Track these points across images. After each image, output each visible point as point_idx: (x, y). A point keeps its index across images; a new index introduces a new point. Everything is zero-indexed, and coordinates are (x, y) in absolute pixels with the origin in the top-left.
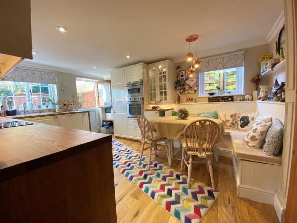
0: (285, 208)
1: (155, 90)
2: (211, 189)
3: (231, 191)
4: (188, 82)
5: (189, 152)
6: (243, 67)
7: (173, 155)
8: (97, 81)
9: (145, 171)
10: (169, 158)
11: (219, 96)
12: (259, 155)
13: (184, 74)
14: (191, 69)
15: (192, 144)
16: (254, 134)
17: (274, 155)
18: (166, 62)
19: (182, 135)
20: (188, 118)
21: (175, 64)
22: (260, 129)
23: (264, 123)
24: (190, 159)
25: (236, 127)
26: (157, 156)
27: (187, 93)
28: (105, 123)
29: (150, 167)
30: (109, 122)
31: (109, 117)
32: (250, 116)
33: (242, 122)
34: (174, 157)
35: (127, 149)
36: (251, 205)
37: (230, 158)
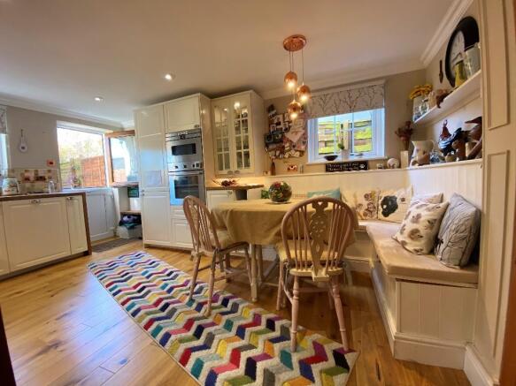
0: (497, 381)
1: (227, 149)
2: (341, 346)
3: (379, 346)
4: (288, 135)
5: (294, 271)
6: (383, 110)
7: (262, 276)
8: (108, 131)
9: (199, 319)
10: (252, 284)
11: (344, 160)
12: (433, 268)
13: (281, 120)
14: (294, 102)
15: (298, 251)
16: (415, 226)
17: (462, 266)
18: (247, 94)
19: (278, 234)
20: (291, 200)
21: (265, 102)
22: (426, 215)
23: (431, 205)
24: (295, 285)
25: (375, 216)
26: (229, 281)
27: (287, 156)
28: (125, 218)
29: (212, 308)
30: (134, 215)
31: (136, 205)
32: (398, 194)
33: (385, 207)
34: (264, 280)
35: (166, 270)
36: (422, 375)
37: (368, 274)
